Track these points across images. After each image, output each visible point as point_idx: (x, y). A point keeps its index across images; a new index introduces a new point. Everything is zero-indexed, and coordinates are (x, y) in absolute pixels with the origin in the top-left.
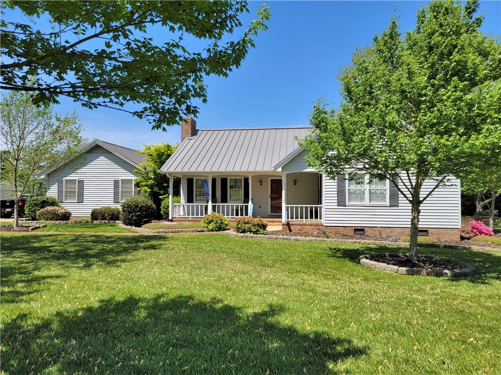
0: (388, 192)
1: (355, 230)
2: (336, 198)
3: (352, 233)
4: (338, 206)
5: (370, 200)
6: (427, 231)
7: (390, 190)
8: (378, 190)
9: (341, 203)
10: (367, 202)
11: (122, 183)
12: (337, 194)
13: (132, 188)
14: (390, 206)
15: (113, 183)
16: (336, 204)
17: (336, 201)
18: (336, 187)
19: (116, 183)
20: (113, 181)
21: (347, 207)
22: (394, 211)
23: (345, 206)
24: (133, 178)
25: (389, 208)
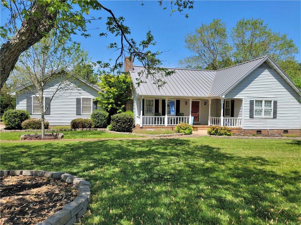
0: (272, 110)
1: (257, 131)
2: (249, 114)
3: (255, 133)
4: (250, 118)
5: (265, 115)
6: (287, 131)
7: (274, 110)
8: (267, 109)
9: (252, 117)
10: (263, 116)
11: (83, 101)
12: (250, 111)
13: (91, 104)
14: (273, 118)
15: (76, 101)
16: (249, 117)
17: (249, 116)
18: (249, 107)
19: (78, 100)
20: (76, 99)
21: (254, 119)
22: (274, 121)
23: (253, 118)
24: (92, 97)
25: (272, 119)
